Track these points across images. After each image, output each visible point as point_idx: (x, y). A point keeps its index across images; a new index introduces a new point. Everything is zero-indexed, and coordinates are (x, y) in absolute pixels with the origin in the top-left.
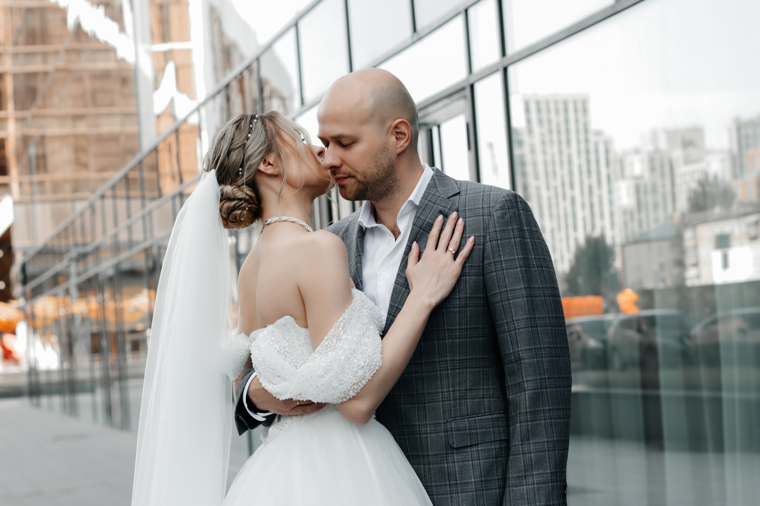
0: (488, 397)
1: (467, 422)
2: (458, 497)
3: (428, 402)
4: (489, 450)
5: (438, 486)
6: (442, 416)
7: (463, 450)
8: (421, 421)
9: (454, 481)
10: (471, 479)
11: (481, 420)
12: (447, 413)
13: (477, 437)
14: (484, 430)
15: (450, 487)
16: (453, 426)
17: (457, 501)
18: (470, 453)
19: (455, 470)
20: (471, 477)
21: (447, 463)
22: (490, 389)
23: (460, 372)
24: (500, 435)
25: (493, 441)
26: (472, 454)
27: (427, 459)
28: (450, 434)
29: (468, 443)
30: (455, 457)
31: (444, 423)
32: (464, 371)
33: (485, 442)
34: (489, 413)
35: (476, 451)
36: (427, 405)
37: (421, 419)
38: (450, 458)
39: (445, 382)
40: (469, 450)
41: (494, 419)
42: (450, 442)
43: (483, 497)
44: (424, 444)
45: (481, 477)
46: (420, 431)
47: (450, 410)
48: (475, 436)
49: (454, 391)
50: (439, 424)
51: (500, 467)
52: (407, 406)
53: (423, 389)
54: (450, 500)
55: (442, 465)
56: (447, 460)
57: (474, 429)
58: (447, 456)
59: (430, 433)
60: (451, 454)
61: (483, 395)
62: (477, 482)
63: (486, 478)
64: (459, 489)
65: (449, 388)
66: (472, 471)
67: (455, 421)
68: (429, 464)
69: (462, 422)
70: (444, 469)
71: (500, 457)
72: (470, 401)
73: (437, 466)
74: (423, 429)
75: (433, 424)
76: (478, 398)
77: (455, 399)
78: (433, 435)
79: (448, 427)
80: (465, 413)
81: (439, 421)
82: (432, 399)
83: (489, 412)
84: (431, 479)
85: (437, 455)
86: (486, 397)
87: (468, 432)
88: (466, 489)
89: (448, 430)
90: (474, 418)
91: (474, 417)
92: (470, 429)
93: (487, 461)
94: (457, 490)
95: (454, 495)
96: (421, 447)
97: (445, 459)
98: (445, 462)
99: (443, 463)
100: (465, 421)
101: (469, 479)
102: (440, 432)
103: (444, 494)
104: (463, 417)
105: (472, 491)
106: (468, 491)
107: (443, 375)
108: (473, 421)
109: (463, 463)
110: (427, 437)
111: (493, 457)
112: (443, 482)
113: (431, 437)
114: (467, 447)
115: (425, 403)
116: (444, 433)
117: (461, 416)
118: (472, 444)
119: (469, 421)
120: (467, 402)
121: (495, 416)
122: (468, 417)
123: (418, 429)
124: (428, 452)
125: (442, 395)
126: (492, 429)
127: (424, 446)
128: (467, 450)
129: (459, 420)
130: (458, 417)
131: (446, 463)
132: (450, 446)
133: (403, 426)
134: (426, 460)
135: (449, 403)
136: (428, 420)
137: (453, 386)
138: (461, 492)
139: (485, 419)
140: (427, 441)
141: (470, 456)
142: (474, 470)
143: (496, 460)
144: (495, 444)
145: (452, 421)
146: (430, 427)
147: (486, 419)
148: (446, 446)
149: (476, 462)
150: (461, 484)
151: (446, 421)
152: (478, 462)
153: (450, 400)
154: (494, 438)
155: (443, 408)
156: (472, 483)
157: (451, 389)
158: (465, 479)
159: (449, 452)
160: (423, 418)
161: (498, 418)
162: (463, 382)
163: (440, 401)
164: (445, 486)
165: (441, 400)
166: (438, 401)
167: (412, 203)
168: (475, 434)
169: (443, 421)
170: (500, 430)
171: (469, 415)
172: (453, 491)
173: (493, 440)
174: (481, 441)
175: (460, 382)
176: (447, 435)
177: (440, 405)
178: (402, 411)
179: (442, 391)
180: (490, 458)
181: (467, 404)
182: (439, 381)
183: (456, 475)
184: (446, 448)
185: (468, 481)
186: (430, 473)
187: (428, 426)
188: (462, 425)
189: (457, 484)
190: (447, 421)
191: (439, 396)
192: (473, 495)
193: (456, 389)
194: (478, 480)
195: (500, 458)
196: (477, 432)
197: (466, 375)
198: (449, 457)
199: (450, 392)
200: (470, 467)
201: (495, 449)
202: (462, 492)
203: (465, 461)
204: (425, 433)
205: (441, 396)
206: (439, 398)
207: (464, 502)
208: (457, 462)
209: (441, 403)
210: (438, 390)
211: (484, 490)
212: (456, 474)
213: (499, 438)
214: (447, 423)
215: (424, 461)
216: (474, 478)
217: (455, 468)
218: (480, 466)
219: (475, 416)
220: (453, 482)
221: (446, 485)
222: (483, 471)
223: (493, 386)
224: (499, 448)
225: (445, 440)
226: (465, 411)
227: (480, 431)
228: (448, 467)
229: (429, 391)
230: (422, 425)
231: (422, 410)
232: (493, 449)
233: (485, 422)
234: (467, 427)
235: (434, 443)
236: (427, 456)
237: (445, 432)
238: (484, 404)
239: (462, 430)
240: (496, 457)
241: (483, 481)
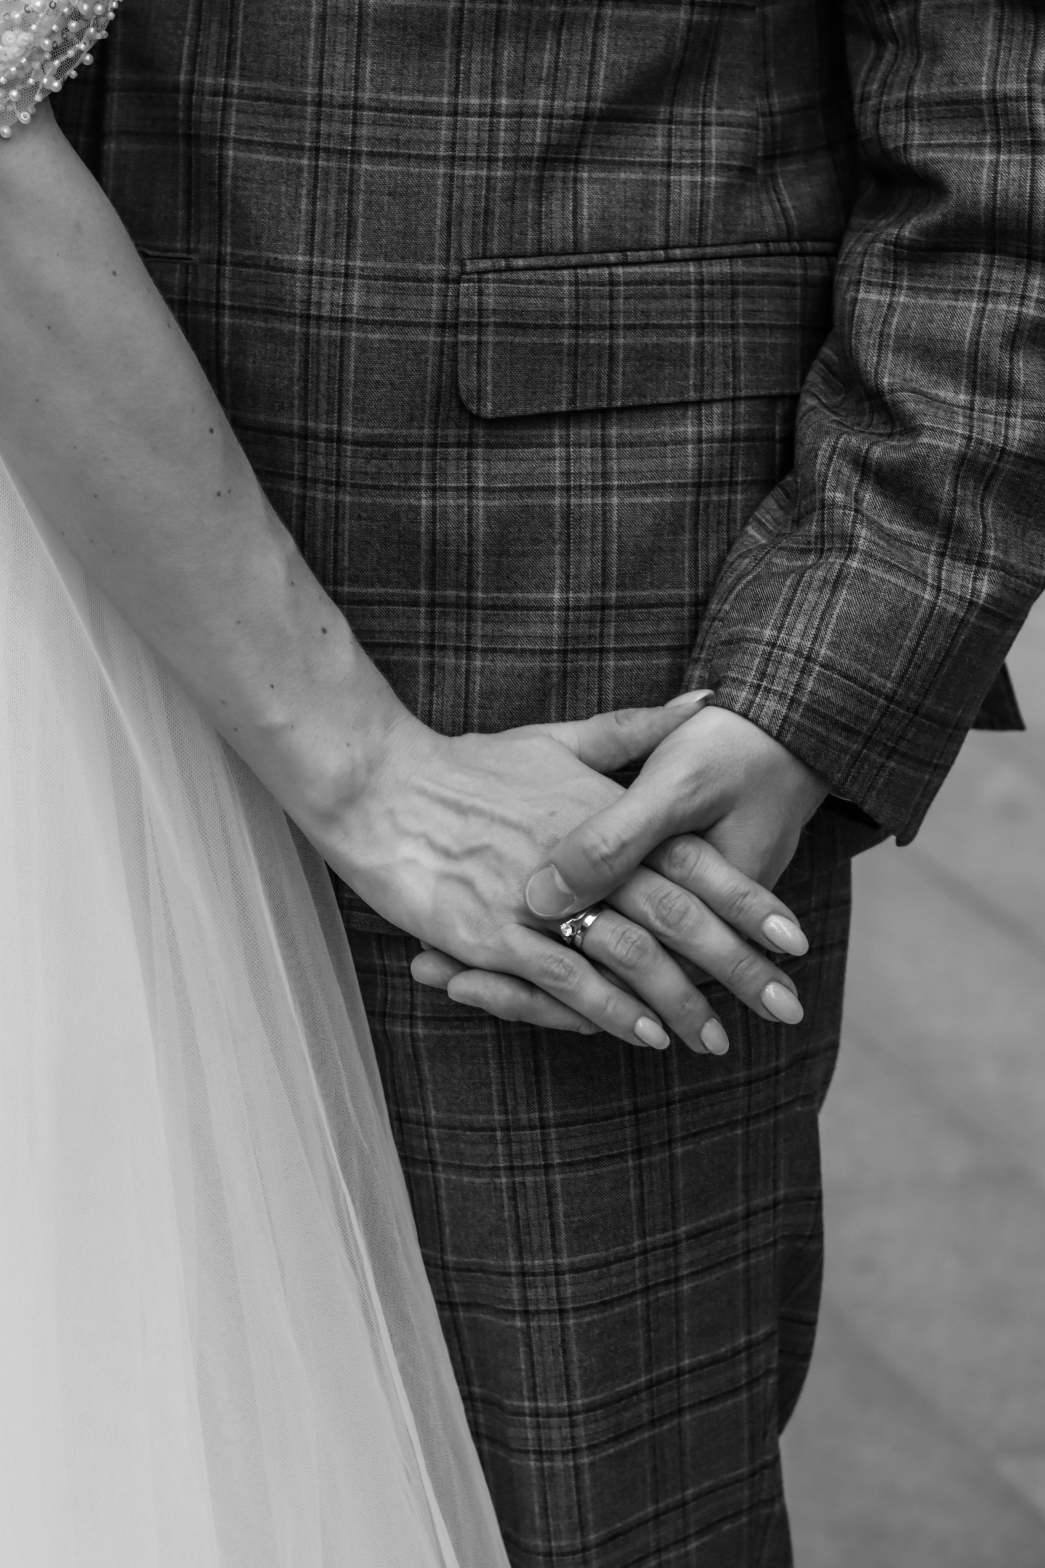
0: (692, 166)
1: (566, 288)
2: (468, 671)
3: (371, 154)
4: (665, 444)
5: (372, 604)
6: (438, 240)
7: (525, 433)
8: (323, 253)
9: (458, 586)
10: (550, 590)
11: (642, 281)
12: (467, 227)
13: (611, 370)
14: (652, 339)
15: (431, 617)
16: (491, 302)
17: (457, 693)
18: (558, 451)
19: (470, 535)
20: (552, 578)
21: (434, 490)
22: (709, 124)
23: (563, 14)
24: (735, 372)
25: (693, 403)
26: (568, 459)
27: (328, 454)
28: (468, 343)
29: (560, 402)
30: (480, 467)
31: (445, 280)
32: (586, 15)
33: (648, 401)
34: (688, 252)
35: (593, 445)
36: (365, 166)
37: (323, 240)
38: (451, 468)
39: (477, 57)
40: (557, 434)
41: (712, 283)
42: (462, 383)
43: (600, 689)
44: (324, 375)
45: (604, 585)
46: (308, 302)
47: (488, 212)
48: (600, 365)
49: (521, 115)
50: (417, 280)
51: (713, 540)
52: (254, 156)
53: (357, 79)
54: (422, 679)
55: (404, 501)
56: (432, 477)
57: (602, 328)
58: (434, 454)
59: (363, 323)
60: (459, 445)
61: (669, 151)
62: (577, 608)
63: (628, 593)
64: (480, 632)
65: (494, 96)
66: (558, 547)
67: (504, 276)
68: (338, 484)
69: (541, 282)
70: (416, 521)
71: (721, 484)
72: (595, 175)
73: (380, 500)
74: (327, 295)
75: (385, 278)
76: (641, 164)
77: (517, 159)
78: (377, 336)
79: (464, 302)
80: (563, 239)
81: (421, 267)
82: (397, 141)
83: (691, 246)
84: (336, 562)
85: (385, 443)
86: (680, 166)
87: (566, 340)
88: (516, 638)
89: (463, 319)
90: (606, 271)
91: (609, 265)
92: (577, 327)
93: (648, 500)
94: (469, 636)
95: (450, 660)
96: (306, 389)
97: (425, 467)
98: (424, 483)
99: (410, 489)
100: (560, 283)
101: (537, 587)
102: (416, 325)
103: (397, 645)
104: (551, 260)
105: (542, 651)
106: (523, 651)
107: (472, 23)
108: (602, 284)
109: (516, 501)
110: (344, 342)
111: (680, 485)
112: (399, 585)
113: (364, 347)
114: (548, 419)
115: (356, 155)
116: (437, 334)
117: (539, 254)
118: (579, 405)
119: (576, 283)
120: (576, 180)
121: (717, 269)
122: (574, 260)
123: (298, 291)
124: (339, 424)
125: (455, 129)
126: (693, 339)
127: (322, 387)
128: (545, 432)
129: (528, 275)
130: (523, 256)
131: (427, 489)
132: (462, 407)
133: (220, 261)
134: (322, 460)
135: (484, 173)
136: (359, 251)
137: (518, 88)
138: (484, 651)
139: (661, 283)
140: (341, 362)
141: (558, 468)
142: (568, 543)
143: (697, 502)
144: (699, 418)
145: (486, 272)
146: (368, 290)
147: (672, 283)
148: (438, 403)
149: (589, 501)
150: (494, 607)
151: (454, 268)
152: (599, 501)
153: (491, 160)
154: (700, 387)
155: (450, 196)
156: (551, 609)
157: (504, 101)
158: (516, 587)
159: (452, 433)
160: (336, 235)
161: (733, 280)
162: (574, 70)
163: (435, 159)
164: (404, 604)
165: (442, 152)
166: (428, 158)
168: (600, 357)
169: (437, 269)
170: (734, 343)
171: (581, 253)
172: (445, 636)
173: (692, 395)
174: (626, 395)
175: (557, 69)
176: (455, 345)
177: (434, 177)
178: (229, 182)
179: (456, 105)
180: (663, 485)
181: (575, 193)
182: (447, 52)
183: (470, 561)
184: (437, 415)
185: (533, 596)
186: (336, 533)
187: (357, 281)
188: (539, 302)
189: (470, 605)
190: (463, 273)
191: (436, 128)
192: (547, 672)
193: (532, 102)
194: (585, 596)
195: (720, 493)
196: (611, 346)
197: (595, 37)
198: (445, 459)
199: (499, 115)
200: (551, 525)
201: (700, 441)
202: (494, 651)
203: (530, 489)
204: (336, 320)
205: (444, 134)
206: (437, 143)
207: (496, 705)
208: (485, 489)
209: (442, 171)
210: (434, 99)
211: (608, 651)
212: (471, 555)
213: (725, 385)
214: (458, 281)
215: (304, 464)
216: (566, 588)
217: (470, 520)
218: (605, 527)
219: (612, 257)
220: (451, 593)
221: (415, 602)
222: (620, 552)
223: (726, 112)
224: (723, 440)
225: (440, 370)
226: (565, 227)
227: (630, 341)
228: (434, 513)
229: (384, 96)
230: (322, 274)
231: (334, 188)
232: (685, 441)
233: (663, 296)
234: (562, 314)
235: (377, 377)
236: (329, 439)
237: (442, 326)
238: (668, 202)
239: (536, 327)
240: (698, 485)
241: (609, 607)
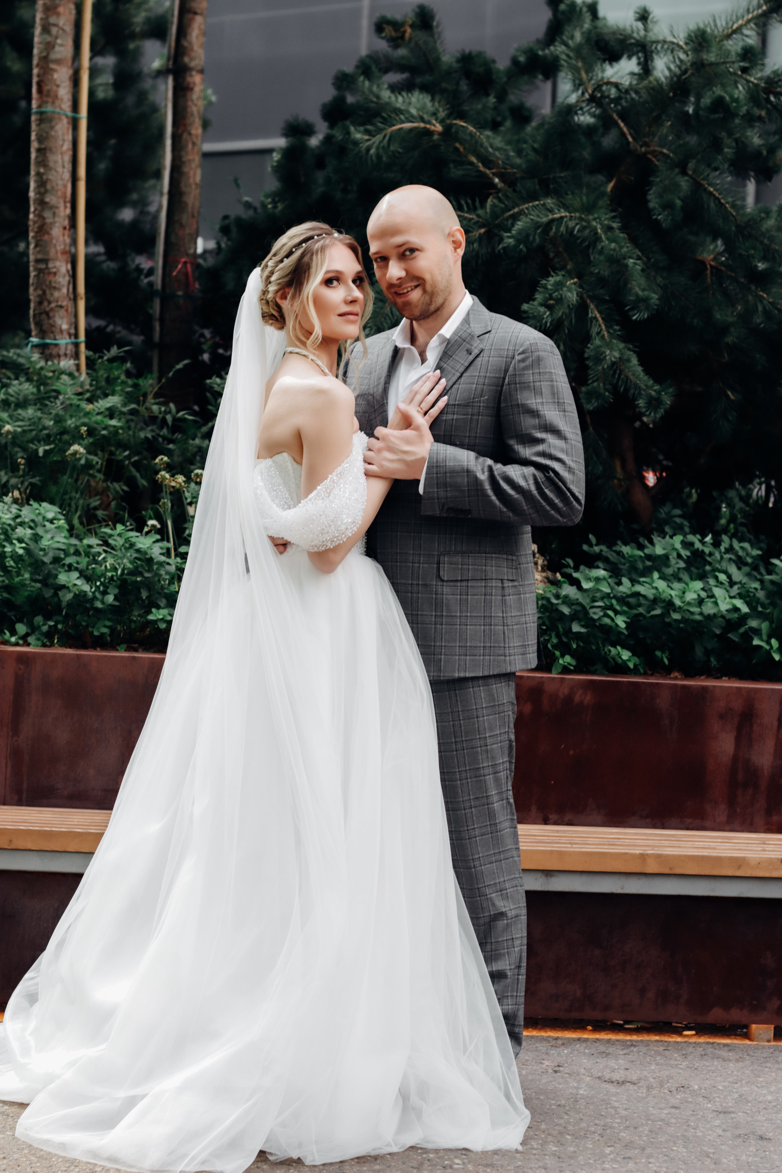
1: (460, 557)
3: (424, 533)
5: (424, 616)
6: (436, 548)
7: (453, 583)
8: (416, 551)
10: (457, 613)
11: (474, 557)
12: (441, 545)
13: (468, 573)
14: (476, 567)
15: (435, 618)
16: (446, 559)
18: (460, 588)
19: (443, 602)
21: (436, 594)
24: (492, 574)
25: (484, 579)
28: (442, 567)
29: (459, 578)
30: (445, 590)
31: (438, 555)
33: (476, 579)
34: (483, 551)
35: (466, 586)
38: (439, 590)
40: (459, 584)
41: (488, 557)
42: (441, 574)
43: (467, 632)
44: (416, 572)
46: (413, 560)
47: (445, 543)
54: (433, 630)
55: (430, 596)
57: (466, 565)
58: (436, 587)
59: (423, 563)
61: (480, 533)
62: (462, 616)
63: (471, 614)
64: (444, 621)
66: (459, 605)
67: (448, 554)
68: (418, 593)
69: (455, 556)
70: (432, 599)
71: (489, 595)
72: (466, 537)
73: (426, 595)
74: (416, 558)
75: (427, 555)
77: (451, 534)
78: (426, 565)
79: (441, 559)
81: (433, 553)
82: (429, 530)
84: (418, 607)
85: (427, 585)
86: (483, 536)
89: (441, 562)
90: (467, 554)
92: (462, 564)
93: (476, 597)
95: (438, 626)
96: (412, 576)
97: (434, 589)
98: (434, 592)
99: (431, 593)
101: (454, 612)
102: (432, 563)
103: (429, 624)
104: (457, 552)
105: (456, 625)
106: (452, 624)
108: (466, 557)
110: (419, 567)
112: (429, 612)
113: (423, 567)
114: (457, 581)
115: (421, 533)
116: (436, 565)
118: (463, 579)
122: (461, 552)
123: (411, 558)
124: (418, 582)
126: (484, 567)
127: (415, 575)
128: (456, 584)
129: (453, 554)
130: (452, 551)
132: (441, 578)
134: (415, 589)
135: (445, 536)
136: (422, 550)
138: (445, 624)
140: (419, 570)
141: (459, 591)
143: (485, 598)
144: (485, 582)
145: (445, 554)
147: (480, 557)
148: (437, 577)
149: (464, 597)
154: (485, 576)
155: (439, 540)
156: (457, 616)
158: (451, 612)
159: (439, 583)
160: (418, 547)
161: (492, 557)
164: (430, 616)
165: (437, 532)
167: (442, 336)
168: (466, 570)
169: (436, 553)
170: (492, 569)
172: (438, 622)
174: (472, 577)
176: (439, 567)
181: (462, 540)
184: (436, 580)
186: (418, 602)
187: (422, 556)
188: (455, 560)
189: (442, 616)
190: (441, 554)
194: (464, 614)
196: (468, 568)
200: (457, 601)
203: (453, 595)
204: (418, 563)
205: (438, 529)
207: (447, 635)
209: (437, 536)
211: (468, 625)
212: (443, 606)
213: (490, 576)
215: (412, 590)
216: (460, 613)
217: (442, 599)
218: (467, 602)
220: (439, 613)
222: (470, 606)
224: (490, 587)
225: (437, 571)
226: (460, 546)
227: (472, 567)
228: (436, 598)
230: (415, 555)
231: (418, 539)
232: (483, 587)
233: (478, 559)
234: (459, 562)
235: (425, 573)
236: (416, 585)
239: (455, 564)
240: (485, 595)
241: (468, 616)
